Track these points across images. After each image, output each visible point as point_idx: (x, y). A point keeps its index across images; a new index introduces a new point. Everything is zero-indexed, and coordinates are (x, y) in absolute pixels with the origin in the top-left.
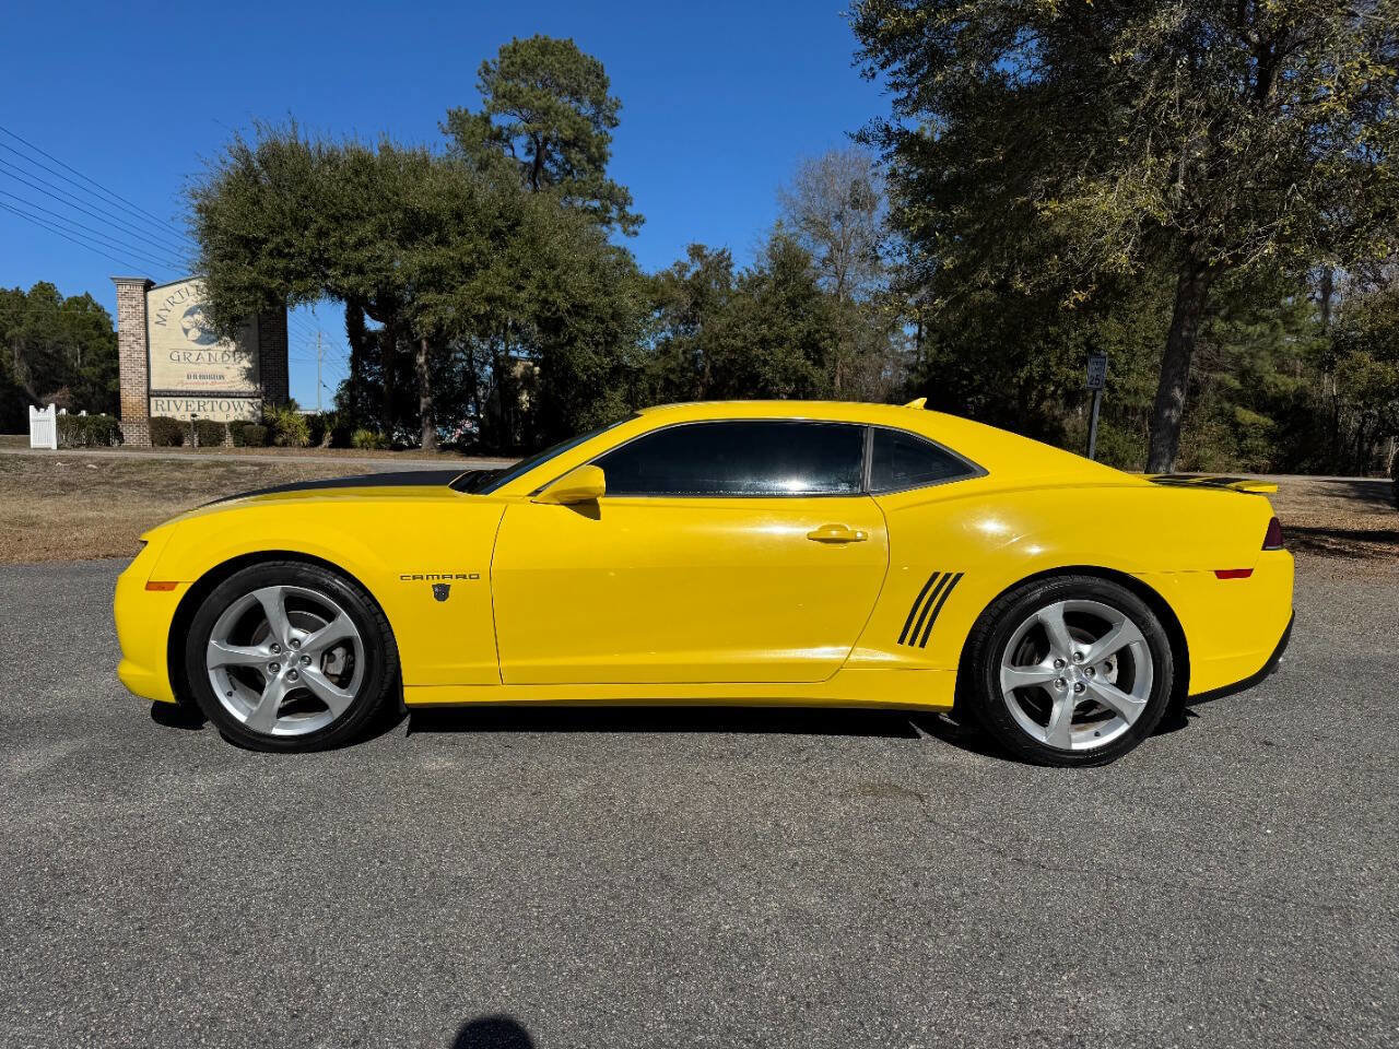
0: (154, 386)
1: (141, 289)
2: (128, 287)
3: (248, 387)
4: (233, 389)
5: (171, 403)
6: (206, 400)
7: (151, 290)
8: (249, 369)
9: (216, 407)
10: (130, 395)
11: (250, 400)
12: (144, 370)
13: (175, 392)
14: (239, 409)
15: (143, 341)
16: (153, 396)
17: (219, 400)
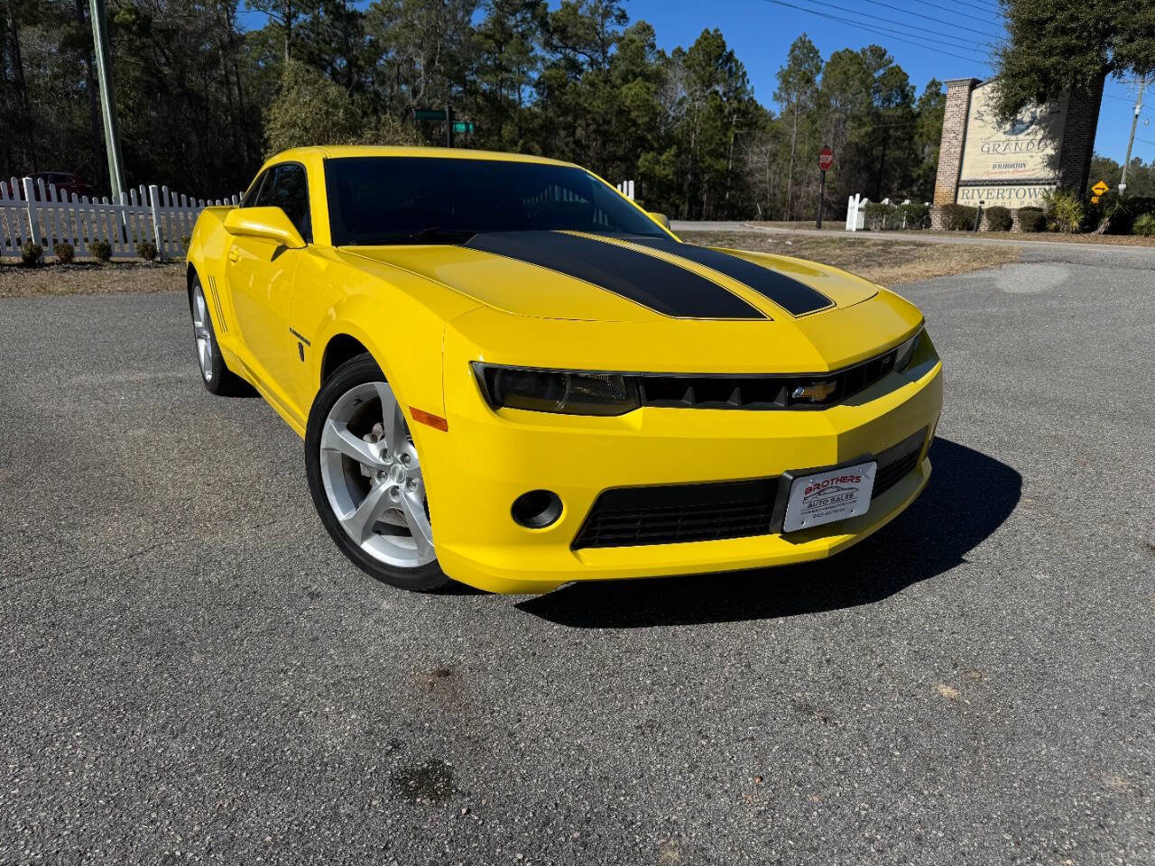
0: (964, 177)
1: (967, 88)
2: (957, 88)
3: (1049, 174)
4: (1033, 177)
5: (976, 192)
6: (1005, 188)
7: (976, 88)
8: (1052, 156)
9: (1013, 195)
10: (944, 185)
11: (1047, 187)
12: (957, 163)
13: (980, 181)
14: (1033, 197)
15: (960, 137)
16: (962, 186)
17: (1017, 188)
